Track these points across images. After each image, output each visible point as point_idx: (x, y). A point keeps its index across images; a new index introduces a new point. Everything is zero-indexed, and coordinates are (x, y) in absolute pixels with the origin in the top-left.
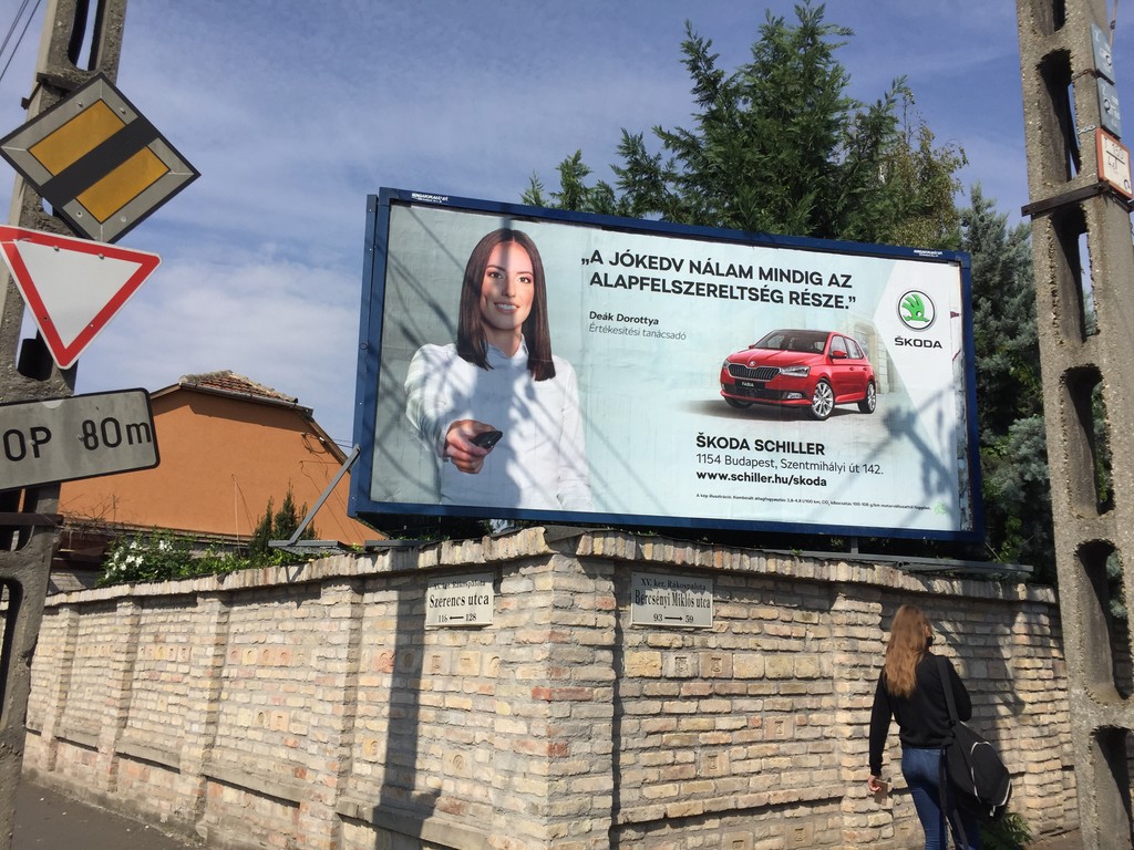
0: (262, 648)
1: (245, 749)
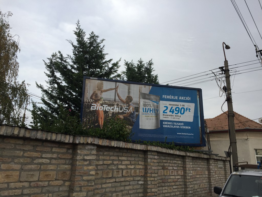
0: (197, 171)
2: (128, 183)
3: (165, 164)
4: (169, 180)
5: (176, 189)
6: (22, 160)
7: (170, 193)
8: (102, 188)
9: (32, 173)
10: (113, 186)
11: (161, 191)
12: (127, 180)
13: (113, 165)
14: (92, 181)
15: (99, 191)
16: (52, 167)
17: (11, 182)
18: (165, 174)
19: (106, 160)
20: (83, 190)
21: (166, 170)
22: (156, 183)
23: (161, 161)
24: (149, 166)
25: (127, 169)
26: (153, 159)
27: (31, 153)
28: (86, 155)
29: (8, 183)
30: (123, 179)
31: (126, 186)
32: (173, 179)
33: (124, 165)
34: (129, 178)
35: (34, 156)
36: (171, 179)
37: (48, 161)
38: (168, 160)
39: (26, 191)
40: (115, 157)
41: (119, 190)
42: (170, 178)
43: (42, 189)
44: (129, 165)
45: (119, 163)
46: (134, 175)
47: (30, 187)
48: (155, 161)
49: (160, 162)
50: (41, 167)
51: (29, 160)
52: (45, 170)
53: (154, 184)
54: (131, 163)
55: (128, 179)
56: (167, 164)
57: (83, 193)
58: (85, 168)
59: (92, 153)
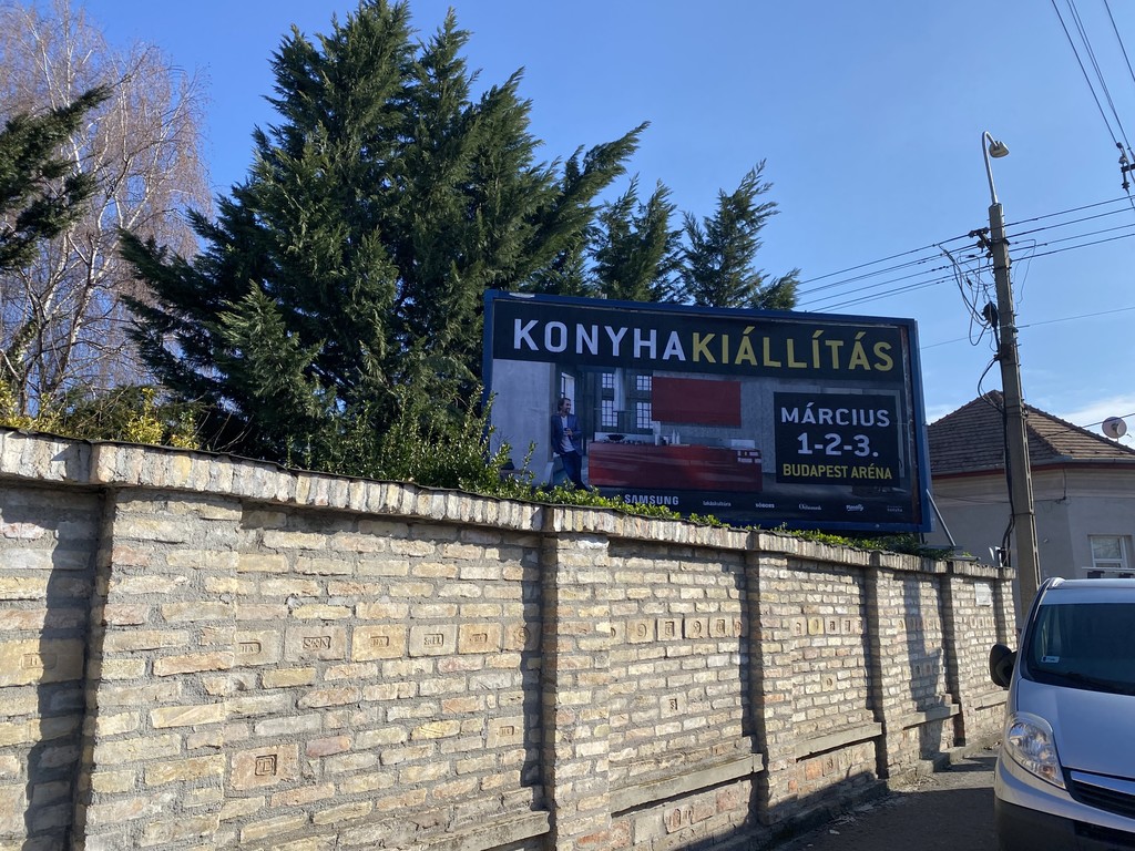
2: (700, 663)
3: (810, 599)
4: (826, 653)
5: (845, 680)
6: (407, 590)
7: (828, 694)
8: (629, 678)
9: (438, 629)
10: (659, 670)
11: (802, 688)
12: (700, 650)
13: (654, 601)
14: (603, 654)
15: (621, 688)
16: (488, 610)
17: (387, 660)
18: (812, 631)
19: (634, 585)
20: (581, 683)
21: (814, 618)
22: (787, 661)
23: (798, 588)
24: (765, 603)
25: (696, 613)
26: (774, 580)
27: (431, 566)
28: (580, 569)
29: (380, 663)
30: (684, 650)
31: (696, 670)
32: (837, 647)
33: (685, 601)
34: (703, 646)
35: (438, 574)
36: (831, 647)
37: (477, 591)
38: (818, 582)
39: (428, 687)
40: (659, 576)
41: (677, 685)
42: (825, 644)
43: (468, 680)
44: (700, 601)
45: (672, 595)
46: (719, 636)
47: (436, 673)
48: (782, 587)
49: (794, 591)
50: (459, 609)
51: (427, 590)
52: (473, 620)
53: (781, 663)
54: (705, 593)
55: (701, 648)
56: (815, 596)
57: (583, 693)
58: (583, 613)
59: (598, 563)
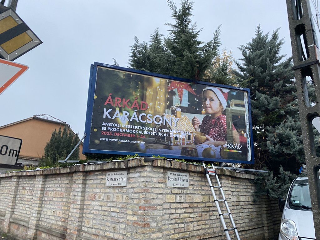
0: (55, 192)
1: (49, 222)
4: (25, 199)
5: (28, 208)
